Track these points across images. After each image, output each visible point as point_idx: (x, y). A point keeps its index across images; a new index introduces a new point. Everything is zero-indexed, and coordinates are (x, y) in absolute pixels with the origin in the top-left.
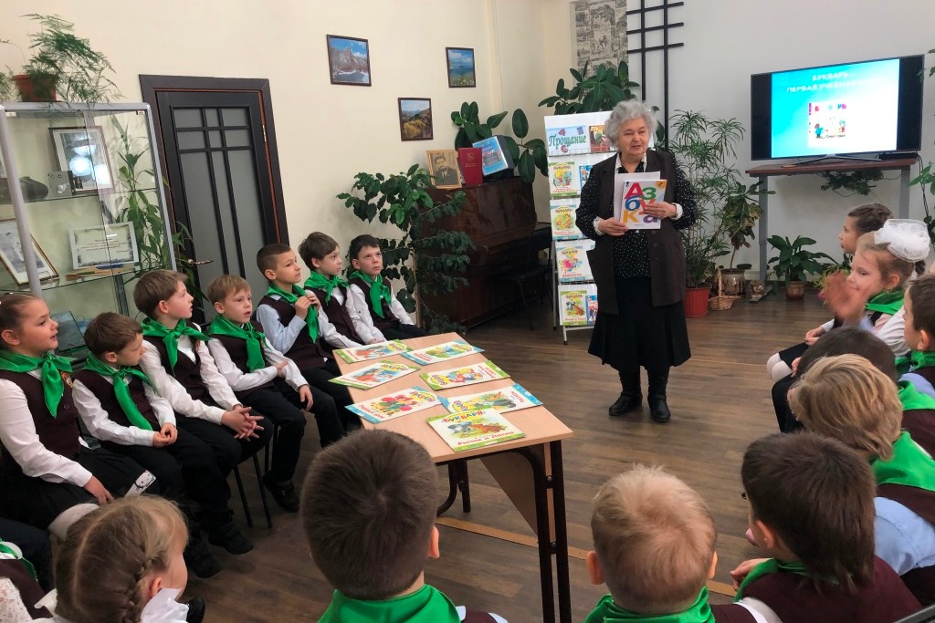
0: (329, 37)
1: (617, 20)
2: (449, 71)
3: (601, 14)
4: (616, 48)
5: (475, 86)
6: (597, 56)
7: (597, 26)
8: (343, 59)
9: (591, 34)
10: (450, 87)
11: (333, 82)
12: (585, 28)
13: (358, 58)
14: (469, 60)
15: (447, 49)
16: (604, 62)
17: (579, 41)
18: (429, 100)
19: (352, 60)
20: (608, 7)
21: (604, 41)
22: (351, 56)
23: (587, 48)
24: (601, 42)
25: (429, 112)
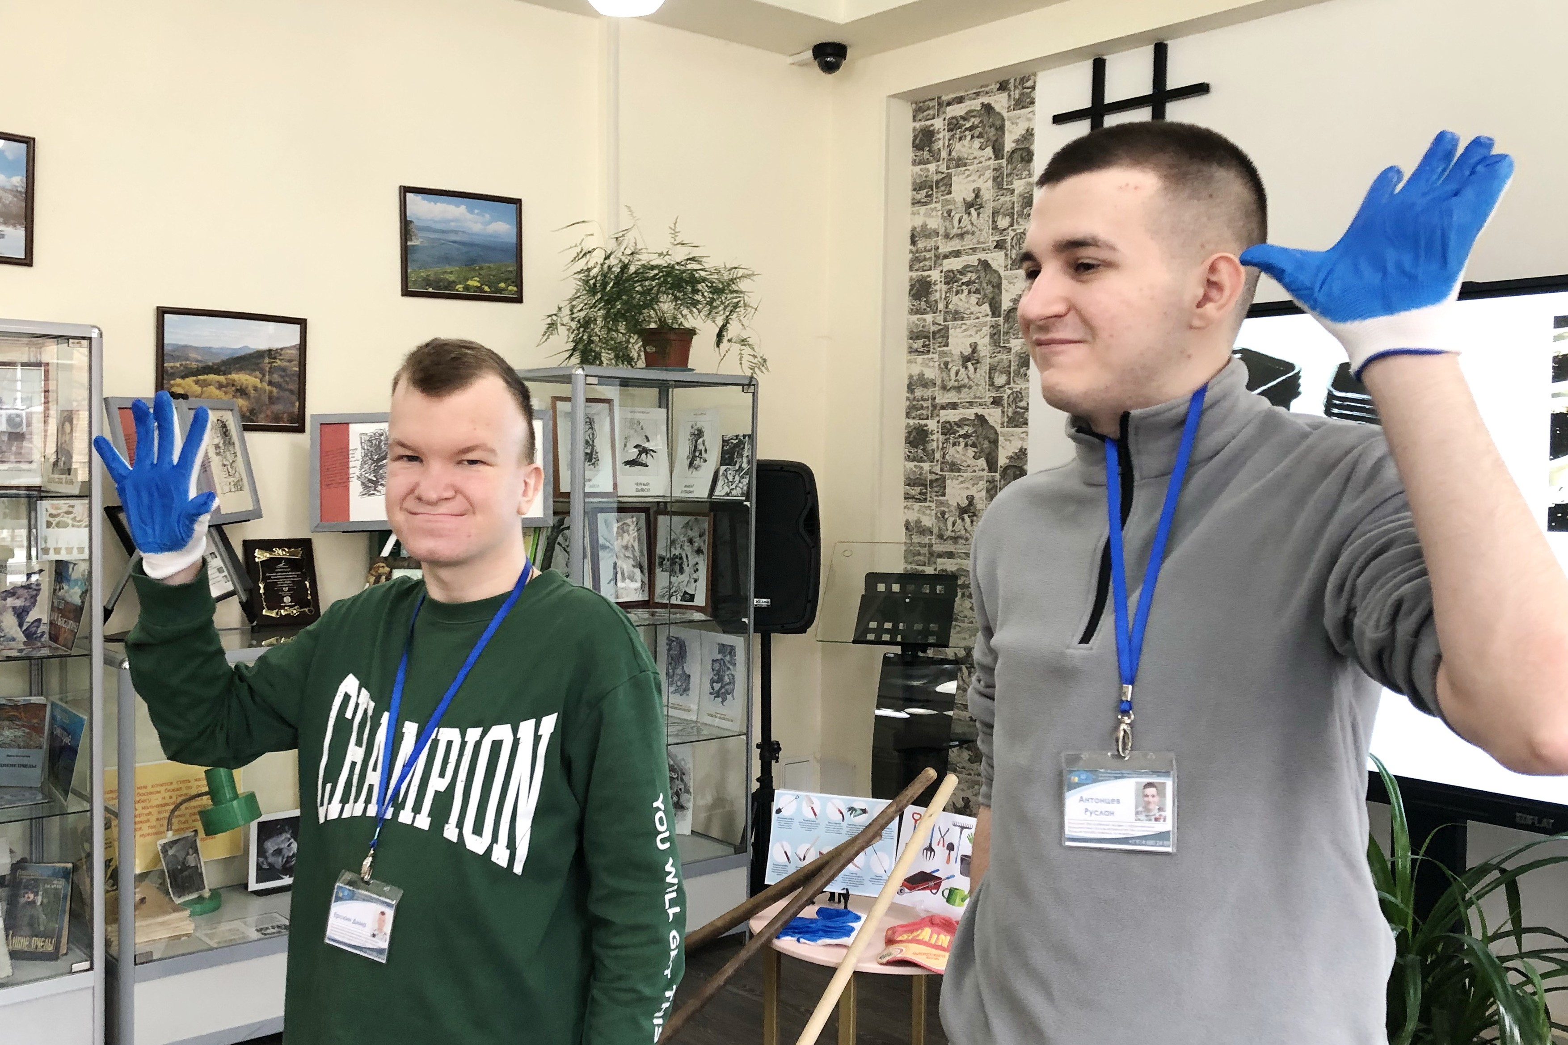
1: (1009, 145)
2: (406, 252)
3: (971, 129)
4: (1003, 223)
5: (519, 300)
6: (955, 245)
7: (960, 162)
9: (945, 183)
10: (406, 292)
12: (932, 167)
14: (502, 229)
15: (405, 190)
16: (973, 260)
17: (915, 202)
18: (302, 323)
20: (988, 108)
21: (974, 204)
23: (934, 223)
24: (969, 205)
25: (295, 352)
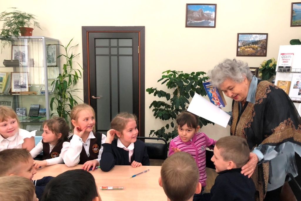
0: (188, 5)
2: (292, 16)
8: (196, 15)
10: (292, 26)
11: (187, 26)
13: (206, 14)
15: (293, 3)
18: (267, 34)
19: (203, 15)
22: (202, 13)
25: (265, 41)
